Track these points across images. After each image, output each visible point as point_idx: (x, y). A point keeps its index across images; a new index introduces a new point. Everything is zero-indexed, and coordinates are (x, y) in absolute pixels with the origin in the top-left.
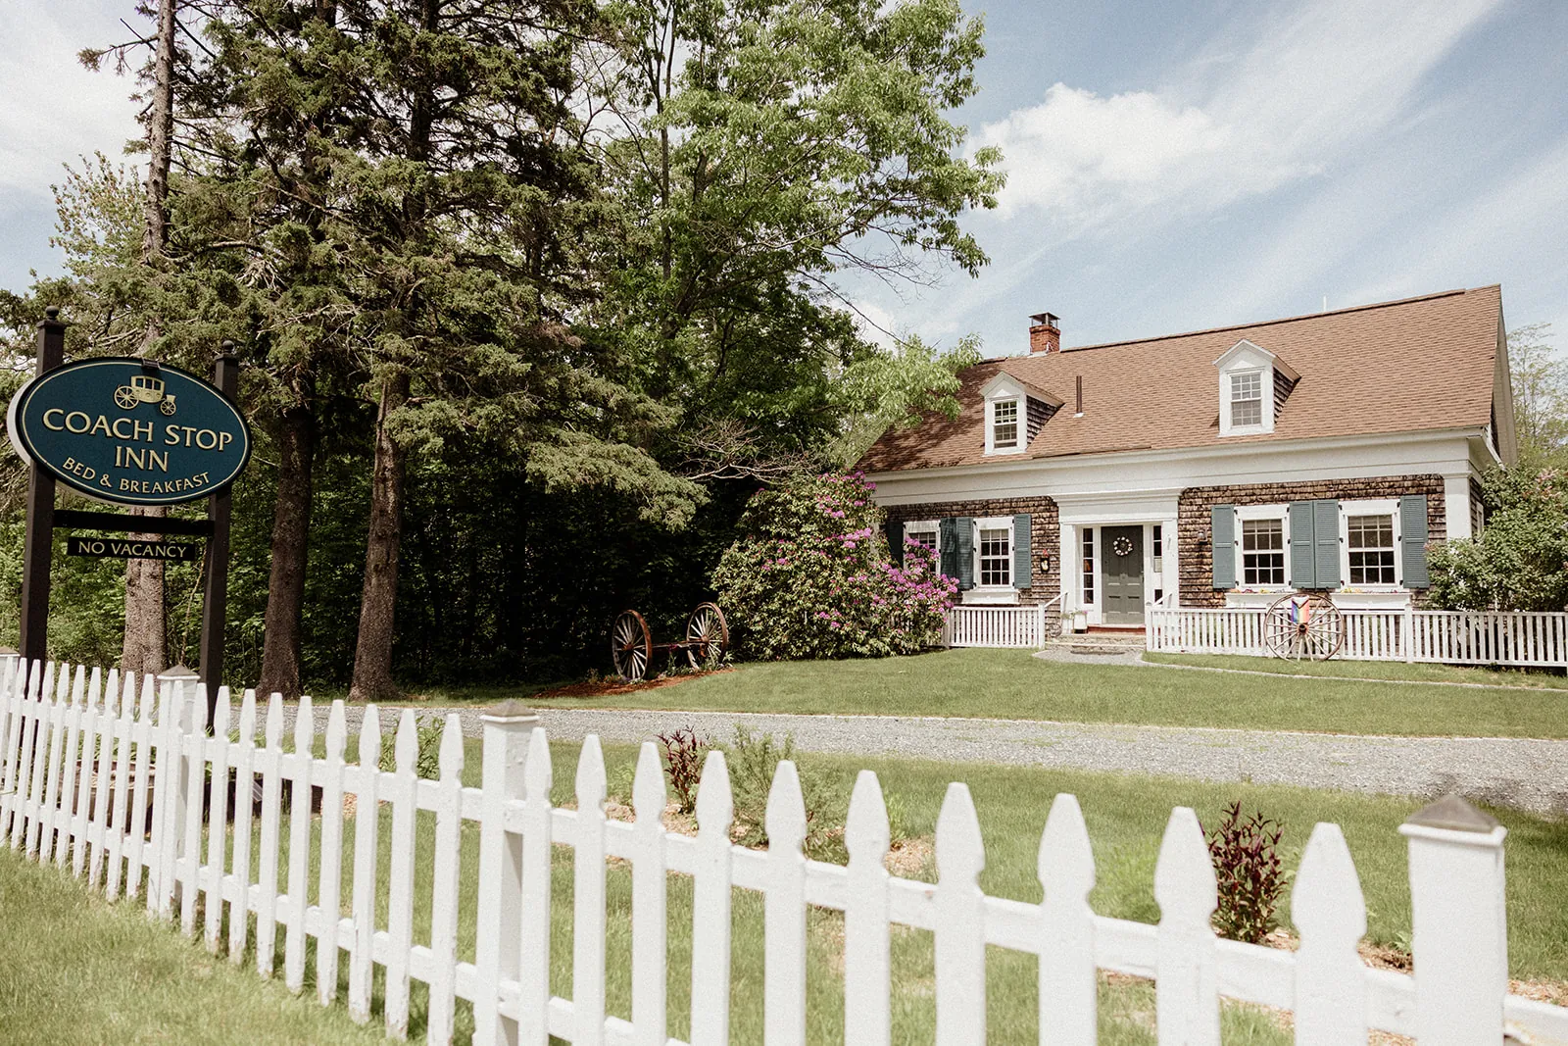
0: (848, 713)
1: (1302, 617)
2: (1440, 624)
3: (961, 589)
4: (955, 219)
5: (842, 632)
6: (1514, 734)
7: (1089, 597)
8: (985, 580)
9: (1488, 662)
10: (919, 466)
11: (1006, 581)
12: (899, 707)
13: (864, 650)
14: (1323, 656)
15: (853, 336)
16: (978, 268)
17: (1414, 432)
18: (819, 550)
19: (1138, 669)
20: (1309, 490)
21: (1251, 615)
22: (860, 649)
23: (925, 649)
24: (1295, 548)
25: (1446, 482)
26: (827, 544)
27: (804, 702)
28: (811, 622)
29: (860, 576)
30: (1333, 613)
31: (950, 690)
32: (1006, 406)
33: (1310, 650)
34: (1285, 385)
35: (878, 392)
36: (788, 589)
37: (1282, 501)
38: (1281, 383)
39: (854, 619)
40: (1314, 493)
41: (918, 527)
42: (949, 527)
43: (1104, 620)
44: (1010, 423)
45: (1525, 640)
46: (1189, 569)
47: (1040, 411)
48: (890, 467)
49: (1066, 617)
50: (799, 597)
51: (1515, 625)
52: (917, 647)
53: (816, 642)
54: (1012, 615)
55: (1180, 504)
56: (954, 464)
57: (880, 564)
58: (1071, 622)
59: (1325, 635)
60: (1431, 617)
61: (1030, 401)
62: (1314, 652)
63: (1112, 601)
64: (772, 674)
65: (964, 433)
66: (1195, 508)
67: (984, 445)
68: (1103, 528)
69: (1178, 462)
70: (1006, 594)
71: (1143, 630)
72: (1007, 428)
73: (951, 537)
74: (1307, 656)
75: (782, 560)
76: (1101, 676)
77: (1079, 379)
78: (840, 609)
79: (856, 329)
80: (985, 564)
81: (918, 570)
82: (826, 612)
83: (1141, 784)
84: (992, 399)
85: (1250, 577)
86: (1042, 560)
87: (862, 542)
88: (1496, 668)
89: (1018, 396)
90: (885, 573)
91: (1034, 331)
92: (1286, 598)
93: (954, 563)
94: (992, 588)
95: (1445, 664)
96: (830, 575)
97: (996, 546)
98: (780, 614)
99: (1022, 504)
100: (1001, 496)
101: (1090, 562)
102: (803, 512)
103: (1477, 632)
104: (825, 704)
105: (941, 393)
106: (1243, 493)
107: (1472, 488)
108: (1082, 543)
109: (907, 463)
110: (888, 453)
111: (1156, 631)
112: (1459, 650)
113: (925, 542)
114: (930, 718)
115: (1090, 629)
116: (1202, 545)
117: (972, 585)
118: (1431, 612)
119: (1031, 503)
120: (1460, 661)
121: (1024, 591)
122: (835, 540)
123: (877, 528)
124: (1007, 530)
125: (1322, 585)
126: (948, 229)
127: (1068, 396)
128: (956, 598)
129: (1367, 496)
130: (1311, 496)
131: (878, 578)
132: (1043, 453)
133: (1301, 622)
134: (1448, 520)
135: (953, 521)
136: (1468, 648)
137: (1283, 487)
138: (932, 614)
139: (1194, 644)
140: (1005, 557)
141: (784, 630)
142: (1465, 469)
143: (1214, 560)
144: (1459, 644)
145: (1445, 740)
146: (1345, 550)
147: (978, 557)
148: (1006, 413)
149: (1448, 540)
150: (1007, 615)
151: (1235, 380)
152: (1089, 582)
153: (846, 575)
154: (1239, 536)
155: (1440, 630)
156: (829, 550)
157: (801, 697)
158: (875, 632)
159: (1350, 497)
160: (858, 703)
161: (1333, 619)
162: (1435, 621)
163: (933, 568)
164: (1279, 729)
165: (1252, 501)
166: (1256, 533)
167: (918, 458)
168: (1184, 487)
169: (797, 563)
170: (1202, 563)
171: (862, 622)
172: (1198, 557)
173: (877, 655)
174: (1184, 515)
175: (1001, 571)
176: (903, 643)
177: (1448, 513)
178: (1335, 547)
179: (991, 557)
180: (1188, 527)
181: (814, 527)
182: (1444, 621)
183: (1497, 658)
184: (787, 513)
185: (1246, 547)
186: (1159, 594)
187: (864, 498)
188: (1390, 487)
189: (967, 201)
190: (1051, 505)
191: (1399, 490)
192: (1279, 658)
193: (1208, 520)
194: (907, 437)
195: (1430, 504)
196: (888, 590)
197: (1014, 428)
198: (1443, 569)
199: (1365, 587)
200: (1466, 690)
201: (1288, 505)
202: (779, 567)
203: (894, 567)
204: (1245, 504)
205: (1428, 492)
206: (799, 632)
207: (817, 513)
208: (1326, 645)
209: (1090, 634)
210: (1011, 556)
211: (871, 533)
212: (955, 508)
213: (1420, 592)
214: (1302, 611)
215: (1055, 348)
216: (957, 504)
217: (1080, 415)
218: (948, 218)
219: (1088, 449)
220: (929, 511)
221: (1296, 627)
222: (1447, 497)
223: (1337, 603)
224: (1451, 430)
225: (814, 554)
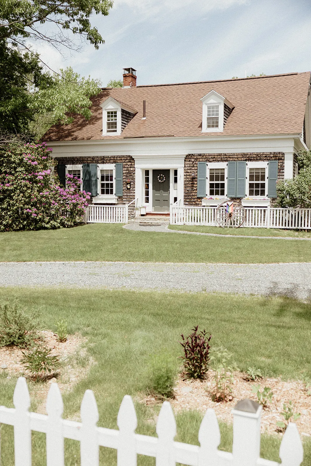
0: (41, 261)
1: (230, 210)
2: (279, 213)
3: (92, 196)
4: (88, 18)
5: (38, 218)
6: (300, 261)
7: (147, 200)
8: (103, 192)
9: (295, 228)
10: (73, 140)
11: (112, 193)
12: (64, 257)
13: (48, 226)
14: (237, 226)
15: (40, 72)
16: (99, 44)
17: (275, 135)
18: (26, 179)
19: (166, 234)
20: (236, 157)
21: (211, 209)
22: (46, 226)
23: (76, 224)
24: (229, 181)
25: (286, 156)
26: (29, 177)
27: (20, 255)
28: (23, 213)
29: (45, 192)
30: (242, 209)
31: (87, 248)
32: (112, 113)
33: (233, 224)
34: (228, 110)
35: (53, 106)
36: (11, 198)
37: (225, 161)
38: (227, 110)
39: (43, 212)
40: (237, 158)
41: (72, 168)
42: (86, 168)
43: (153, 210)
44: (114, 121)
45: (308, 219)
46: (188, 189)
47: (127, 116)
48: (59, 139)
49: (137, 209)
50: (17, 202)
51: (305, 213)
52: (72, 224)
53: (25, 223)
54: (114, 209)
55: (185, 161)
56: (89, 139)
57: (55, 186)
58: (139, 211)
59: (239, 217)
60: (276, 210)
61: (123, 111)
62: (234, 225)
63: (156, 201)
64: (5, 240)
65: (93, 124)
66: (191, 163)
67: (102, 131)
68: (153, 170)
69: (185, 142)
70: (111, 198)
71: (169, 214)
72: (112, 123)
73: (87, 173)
74: (231, 226)
75: (7, 185)
76: (151, 238)
77: (144, 102)
78: (36, 207)
79: (41, 68)
80: (103, 185)
81: (72, 189)
82: (30, 209)
83: (165, 296)
84: (106, 110)
85: (212, 193)
86: (128, 184)
87: (46, 176)
88: (297, 230)
89: (117, 109)
90: (58, 191)
91: (125, 76)
92: (225, 202)
93: (89, 185)
94: (105, 196)
95: (280, 229)
96: (31, 192)
97: (107, 177)
98: (7, 209)
99: (119, 159)
100: (110, 154)
101: (148, 185)
102: (17, 161)
103: (292, 215)
104: (31, 256)
105: (82, 107)
106: (210, 157)
107: (294, 158)
108: (144, 176)
109: (67, 138)
110: (58, 132)
111: (174, 215)
112: (285, 223)
113: (76, 174)
114: (78, 262)
115: (147, 214)
116: (193, 179)
117: (97, 194)
118: (276, 209)
119: (123, 158)
120: (285, 228)
121: (120, 197)
122: (33, 175)
123: (53, 168)
124: (112, 170)
125: (238, 196)
126: (85, 23)
127: (139, 108)
128: (90, 201)
129: (257, 160)
130: (236, 159)
131: (54, 193)
132: (128, 136)
133: (230, 212)
134: (285, 171)
135: (88, 166)
136: (289, 221)
137: (225, 155)
138: (79, 209)
139: (189, 221)
140: (111, 182)
141: (10, 217)
142: (292, 150)
143: (198, 186)
144: (286, 220)
145: (276, 264)
146: (248, 182)
147: (99, 182)
148: (112, 116)
149: (285, 179)
150: (112, 209)
151: (209, 108)
152: (147, 193)
153: (39, 191)
154: (208, 175)
155: (279, 215)
156: (30, 180)
157: (19, 252)
158: (53, 217)
159: (251, 160)
160: (46, 255)
161: (242, 211)
162: (278, 212)
163: (79, 187)
164: (219, 262)
165: (213, 161)
166: (215, 174)
167: (73, 135)
168: (187, 154)
169: (15, 186)
170: (193, 186)
171: (47, 213)
172: (192, 184)
173: (54, 228)
174: (187, 166)
175: (110, 188)
176: (66, 222)
177: (285, 168)
178: (244, 181)
179: (105, 182)
180: (188, 171)
181: (23, 169)
182: (281, 212)
183: (298, 226)
184: (9, 162)
185: (210, 180)
186: (176, 199)
187: (47, 155)
188: (266, 157)
189: (93, 11)
190: (131, 159)
191: (269, 158)
192: (221, 227)
193: (196, 168)
194: (67, 125)
195: (279, 164)
196: (58, 198)
197: (116, 123)
198: (282, 191)
199: (254, 197)
200: (286, 241)
201: (227, 163)
202: (6, 188)
203: (61, 187)
204: (211, 162)
205: (279, 159)
206: (17, 218)
207: (24, 162)
208: (238, 222)
209: (148, 217)
210: (114, 182)
211: (50, 172)
212: (89, 159)
213: (274, 199)
214: (230, 208)
215: (134, 84)
216: (90, 157)
217: (145, 118)
218: (85, 18)
219: (148, 135)
220: (77, 160)
221: (228, 215)
222: (285, 162)
223: (243, 204)
224: (288, 134)
225: (23, 182)
